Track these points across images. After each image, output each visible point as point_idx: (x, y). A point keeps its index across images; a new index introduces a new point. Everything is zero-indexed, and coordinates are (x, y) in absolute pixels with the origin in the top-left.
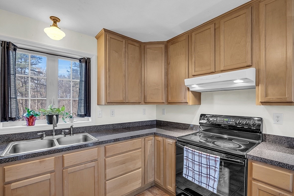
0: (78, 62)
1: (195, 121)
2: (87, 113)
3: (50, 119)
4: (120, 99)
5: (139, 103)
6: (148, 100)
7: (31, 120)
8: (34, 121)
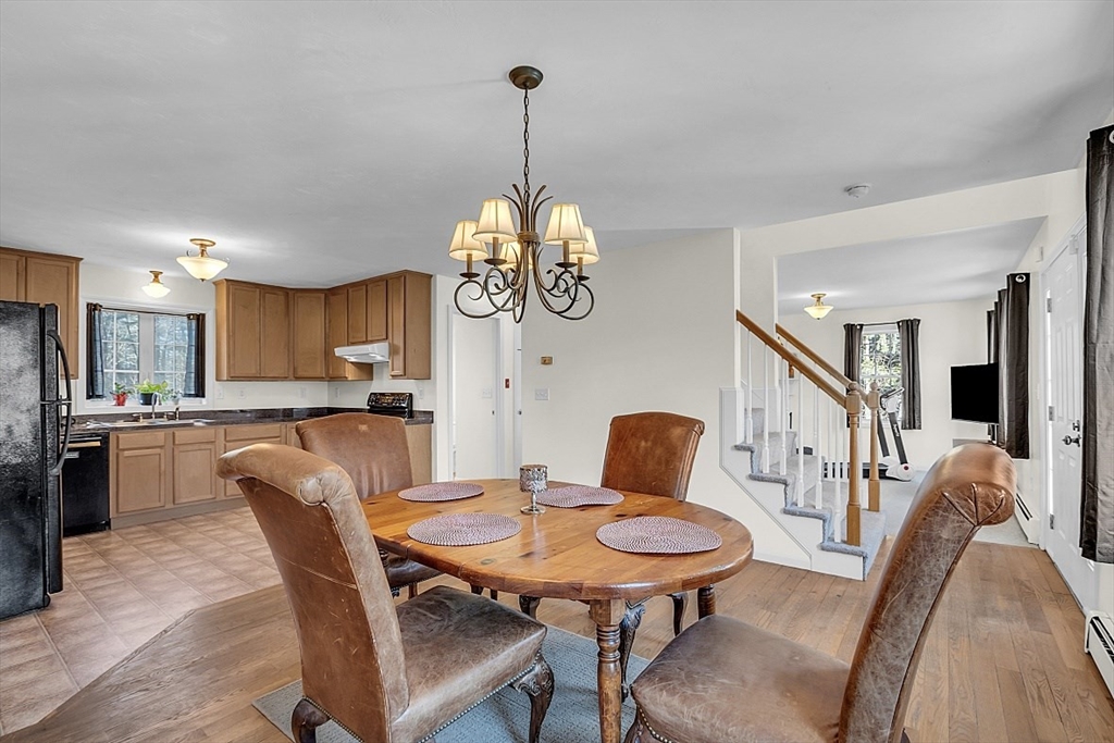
0: (185, 319)
1: (361, 402)
2: (200, 392)
3: (147, 399)
4: (253, 371)
5: (285, 379)
6: (300, 374)
7: (120, 400)
8: (124, 401)
